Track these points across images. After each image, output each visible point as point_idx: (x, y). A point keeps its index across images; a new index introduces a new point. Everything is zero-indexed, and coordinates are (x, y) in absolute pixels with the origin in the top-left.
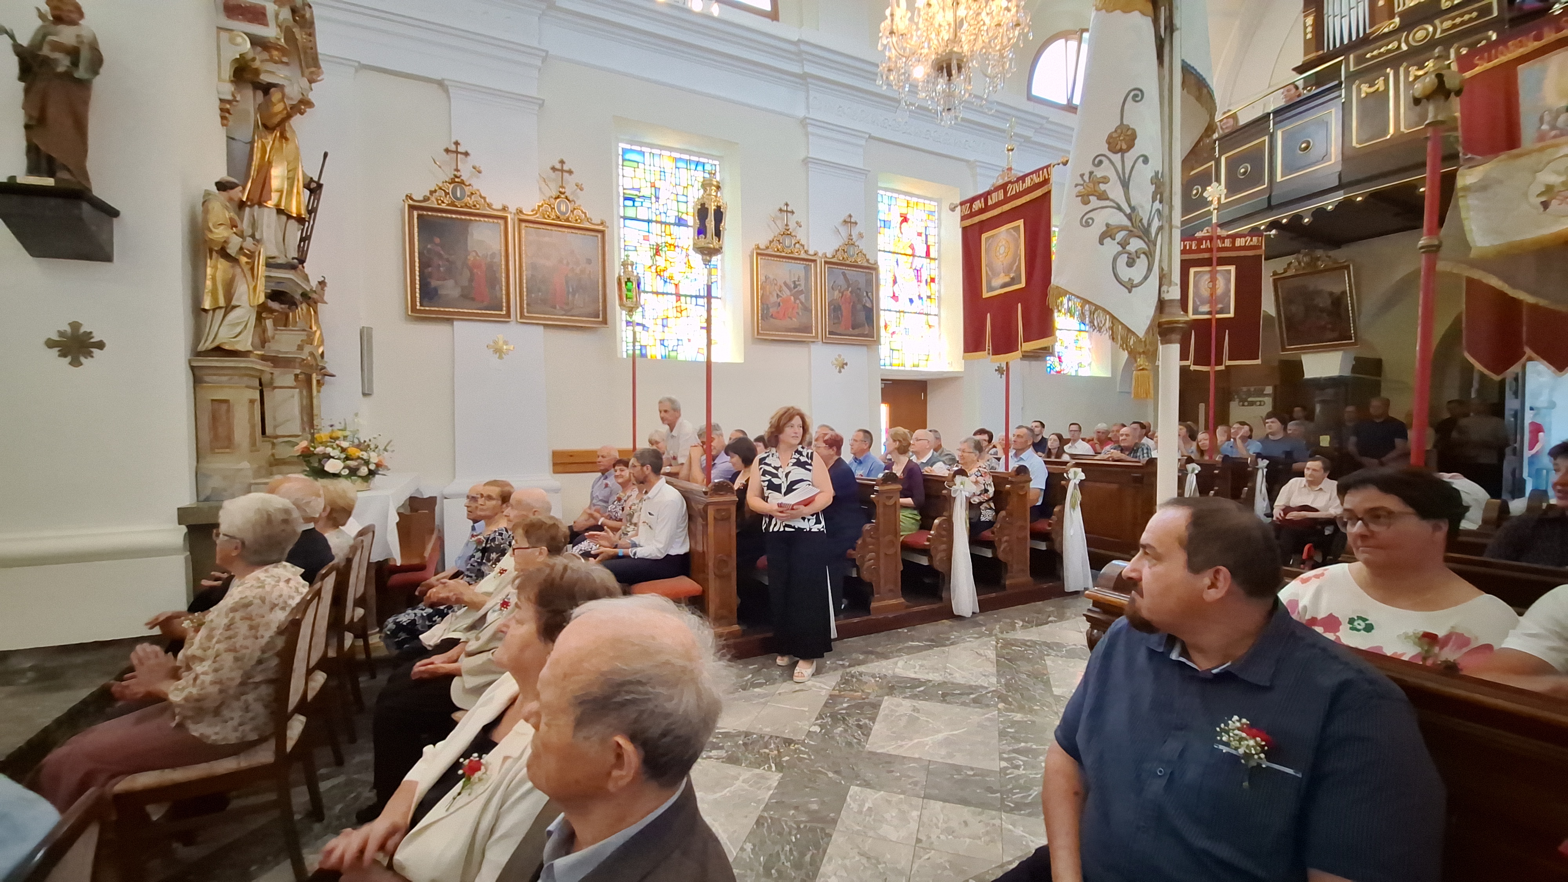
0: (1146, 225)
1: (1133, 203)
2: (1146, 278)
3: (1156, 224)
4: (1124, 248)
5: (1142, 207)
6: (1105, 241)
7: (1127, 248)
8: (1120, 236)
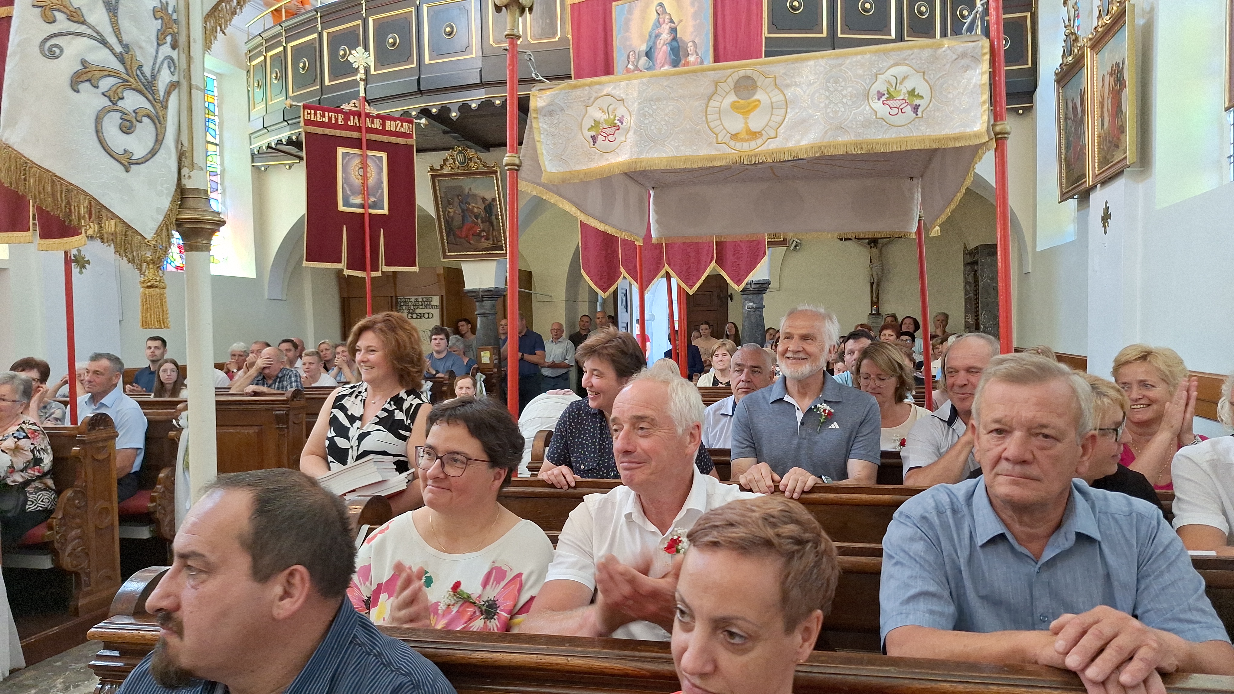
0: (148, 74)
1: (126, 39)
2: (153, 153)
3: (165, 78)
4: (114, 103)
5: (140, 48)
6: (82, 87)
7: (120, 103)
8: (107, 83)
